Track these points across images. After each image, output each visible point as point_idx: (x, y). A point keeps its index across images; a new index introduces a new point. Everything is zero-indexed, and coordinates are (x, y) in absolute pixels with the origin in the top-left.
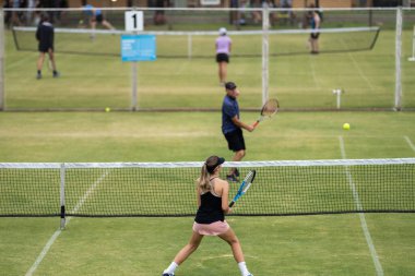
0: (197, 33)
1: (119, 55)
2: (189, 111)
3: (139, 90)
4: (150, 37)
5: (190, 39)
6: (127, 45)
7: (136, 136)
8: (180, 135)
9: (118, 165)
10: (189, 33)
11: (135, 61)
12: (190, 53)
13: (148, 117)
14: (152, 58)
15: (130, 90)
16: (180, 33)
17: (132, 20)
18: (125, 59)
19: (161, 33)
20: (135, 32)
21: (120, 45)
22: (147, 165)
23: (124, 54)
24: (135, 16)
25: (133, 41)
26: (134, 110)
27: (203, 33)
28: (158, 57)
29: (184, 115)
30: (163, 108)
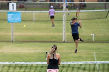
0: (37, 12)
1: (7, 20)
2: (34, 42)
3: (14, 34)
4: (19, 13)
5: (34, 14)
6: (10, 16)
7: (13, 51)
8: (31, 51)
9: (7, 63)
10: (34, 12)
11: (13, 22)
12: (34, 19)
13: (18, 44)
14: (19, 21)
15: (11, 34)
16: (30, 12)
17: (12, 6)
18: (9, 22)
19: (23, 11)
20: (13, 11)
21: (7, 16)
22: (18, 63)
23: (9, 20)
24: (13, 5)
25: (12, 15)
26: (12, 41)
27: (39, 12)
28: (22, 21)
29: (32, 44)
30: (23, 41)
